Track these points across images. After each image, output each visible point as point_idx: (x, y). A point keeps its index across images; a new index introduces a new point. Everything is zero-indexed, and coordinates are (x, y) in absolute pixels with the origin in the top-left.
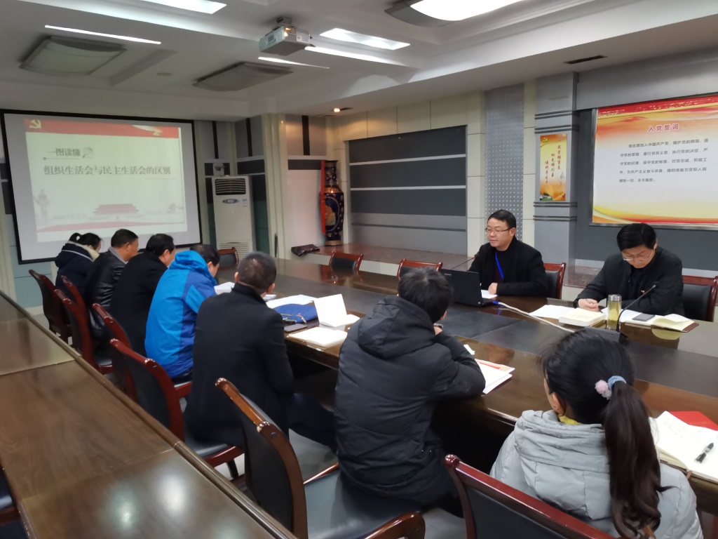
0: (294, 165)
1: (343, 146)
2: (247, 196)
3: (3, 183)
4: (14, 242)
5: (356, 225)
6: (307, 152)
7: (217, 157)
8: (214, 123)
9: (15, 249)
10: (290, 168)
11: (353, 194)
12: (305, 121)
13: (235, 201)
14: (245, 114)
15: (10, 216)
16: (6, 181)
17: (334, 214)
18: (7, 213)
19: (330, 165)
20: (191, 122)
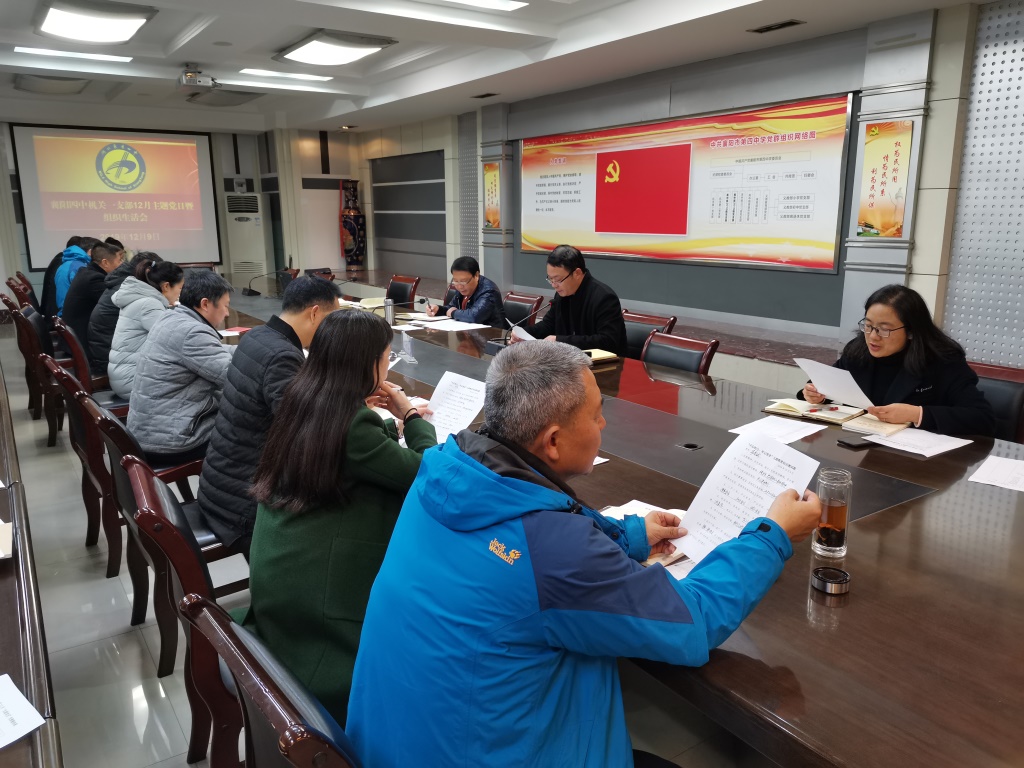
0: (308, 184)
1: (368, 165)
2: (260, 214)
3: (14, 194)
4: (25, 251)
5: (380, 250)
6: (326, 169)
7: (238, 172)
8: (235, 136)
9: (25, 257)
10: (304, 187)
11: (378, 218)
12: (323, 137)
13: (248, 219)
14: (261, 128)
15: (21, 226)
16: (16, 191)
17: (351, 238)
18: (18, 222)
19: (350, 185)
20: (208, 134)
